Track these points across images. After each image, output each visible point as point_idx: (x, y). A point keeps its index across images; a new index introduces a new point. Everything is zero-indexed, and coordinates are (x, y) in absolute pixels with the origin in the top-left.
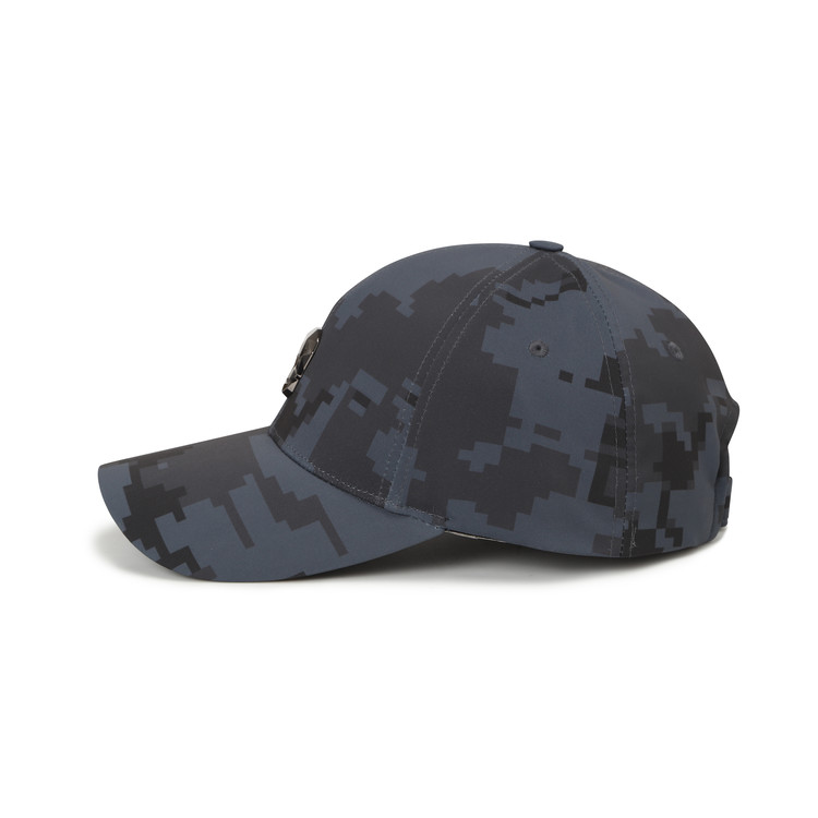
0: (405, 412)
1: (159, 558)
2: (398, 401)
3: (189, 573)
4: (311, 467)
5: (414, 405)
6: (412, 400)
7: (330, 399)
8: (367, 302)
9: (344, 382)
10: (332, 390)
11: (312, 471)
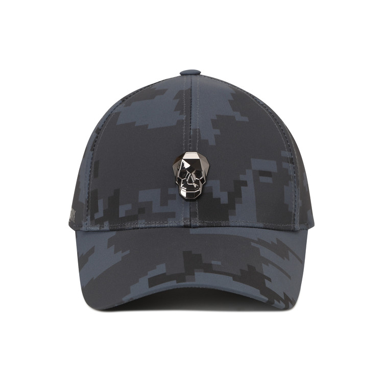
2: (285, 165)
4: (261, 225)
7: (245, 183)
8: (215, 124)
9: (247, 171)
10: (242, 178)
11: (263, 227)
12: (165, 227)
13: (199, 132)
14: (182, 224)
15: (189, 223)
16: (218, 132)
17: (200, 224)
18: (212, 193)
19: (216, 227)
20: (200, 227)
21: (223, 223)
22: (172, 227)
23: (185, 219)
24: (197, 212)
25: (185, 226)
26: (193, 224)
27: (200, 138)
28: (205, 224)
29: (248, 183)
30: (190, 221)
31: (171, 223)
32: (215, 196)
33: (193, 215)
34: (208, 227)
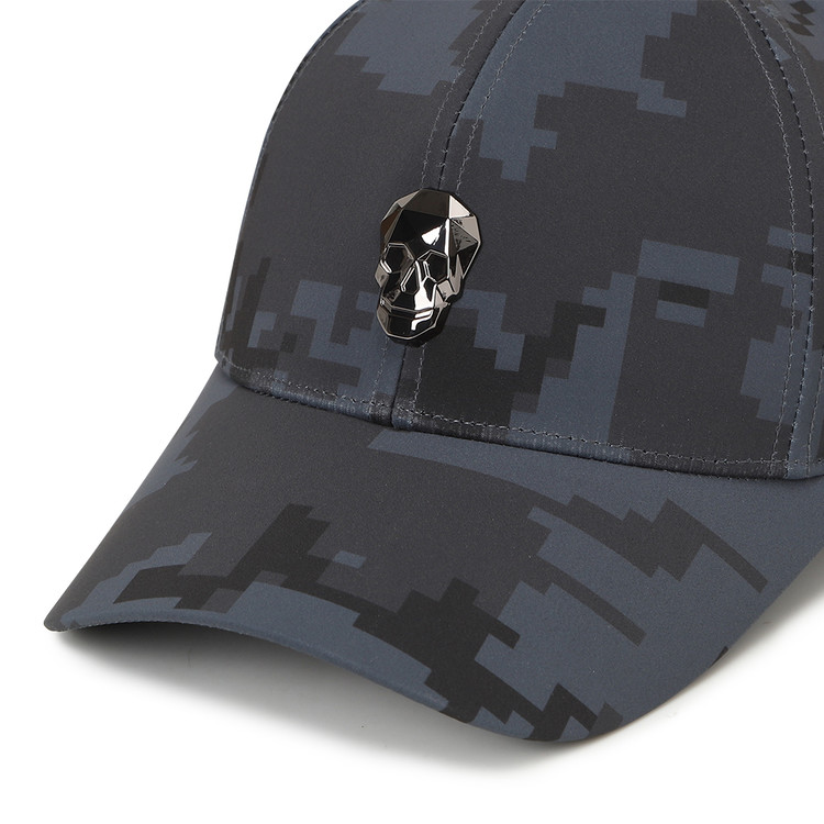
0: (796, 289)
1: (530, 729)
2: (772, 274)
3: (586, 732)
4: (623, 453)
5: (812, 272)
6: (804, 263)
7: (596, 317)
8: (547, 112)
9: (615, 276)
10: (591, 296)
11: (627, 461)
12: (325, 409)
13: (478, 133)
14: (369, 411)
15: (385, 412)
16: (548, 139)
17: (416, 420)
18: (473, 332)
19: (463, 437)
20: (416, 428)
21: (490, 430)
22: (344, 413)
23: (379, 397)
24: (418, 381)
25: (375, 420)
26: (398, 417)
27: (476, 150)
28: (433, 425)
29: (607, 317)
30: (392, 406)
31: (344, 401)
32: (481, 341)
33: (404, 388)
34: (439, 433)
